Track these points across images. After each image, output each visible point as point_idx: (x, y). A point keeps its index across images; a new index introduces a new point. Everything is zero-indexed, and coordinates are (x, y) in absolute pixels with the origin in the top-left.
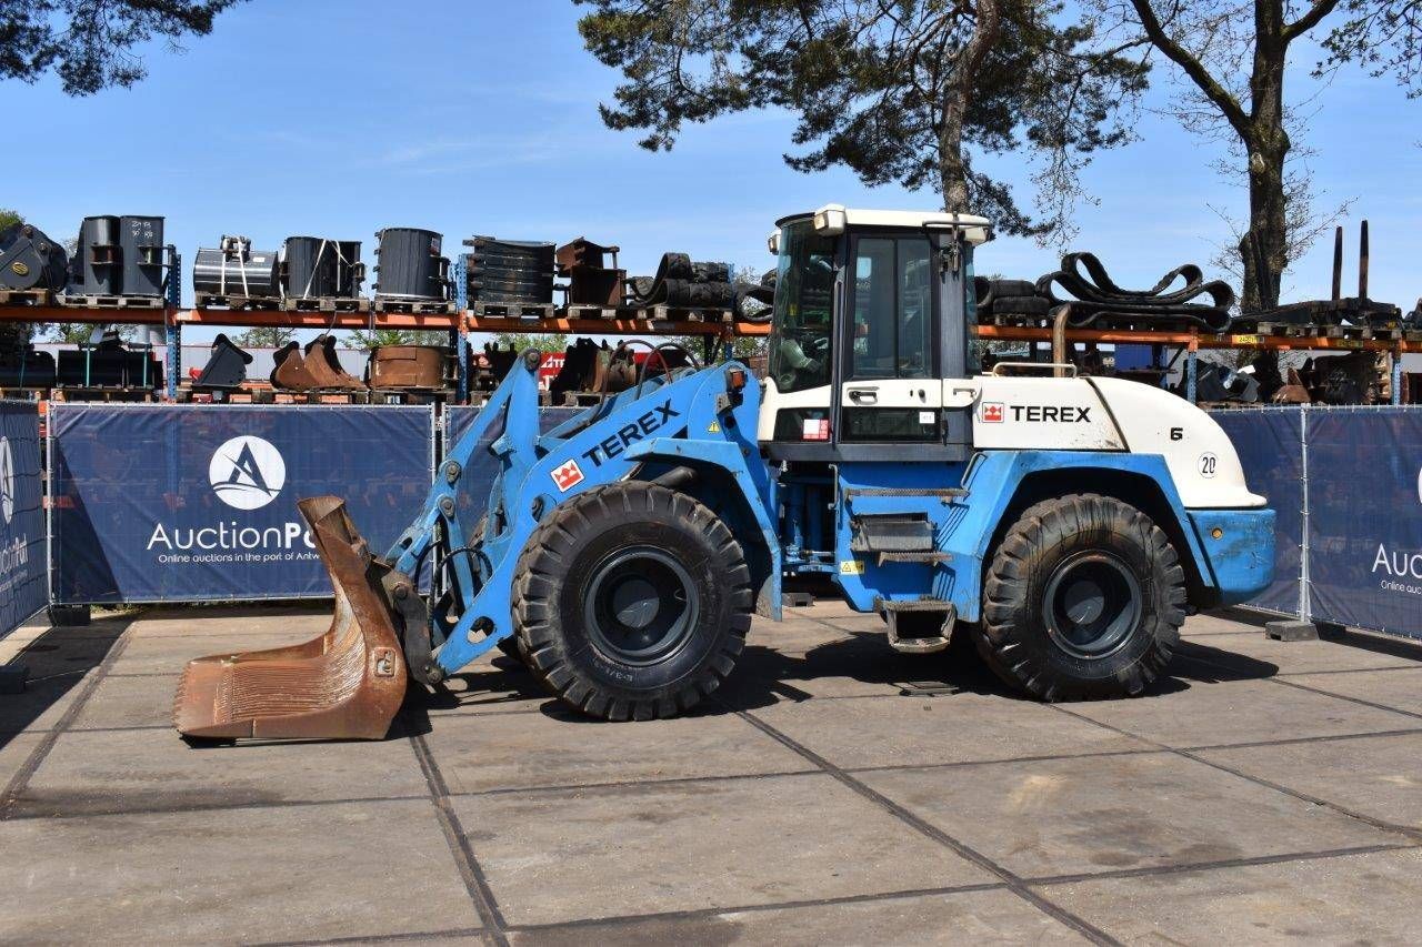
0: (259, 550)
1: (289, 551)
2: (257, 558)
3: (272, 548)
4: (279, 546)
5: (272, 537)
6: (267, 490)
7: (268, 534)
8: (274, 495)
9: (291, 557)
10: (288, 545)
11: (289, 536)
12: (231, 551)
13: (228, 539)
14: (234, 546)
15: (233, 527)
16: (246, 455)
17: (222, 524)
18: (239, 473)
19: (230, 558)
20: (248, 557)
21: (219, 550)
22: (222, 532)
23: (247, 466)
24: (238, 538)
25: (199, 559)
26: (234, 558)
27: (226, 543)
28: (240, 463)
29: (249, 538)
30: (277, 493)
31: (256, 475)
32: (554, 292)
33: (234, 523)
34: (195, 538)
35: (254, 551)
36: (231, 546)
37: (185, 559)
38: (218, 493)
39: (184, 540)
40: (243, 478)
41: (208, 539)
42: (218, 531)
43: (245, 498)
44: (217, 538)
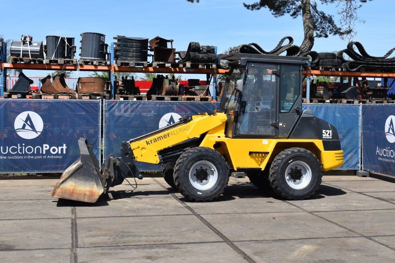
0: (33, 154)
1: (45, 155)
2: (32, 157)
3: (38, 154)
4: (41, 153)
5: (38, 149)
6: (36, 132)
7: (37, 148)
8: (39, 133)
9: (45, 157)
10: (44, 153)
11: (45, 149)
12: (22, 155)
13: (21, 150)
14: (24, 153)
15: (24, 146)
16: (28, 118)
17: (19, 144)
18: (26, 125)
19: (22, 157)
20: (29, 157)
21: (18, 154)
22: (19, 148)
23: (28, 122)
24: (25, 150)
25: (10, 158)
26: (23, 157)
27: (20, 152)
28: (26, 121)
29: (29, 150)
30: (40, 133)
31: (32, 126)
32: (148, 57)
33: (24, 144)
34: (9, 150)
35: (31, 155)
36: (22, 152)
37: (5, 158)
38: (18, 133)
39: (5, 151)
40: (27, 127)
41: (14, 150)
42: (17, 147)
43: (28, 135)
44: (17, 150)
